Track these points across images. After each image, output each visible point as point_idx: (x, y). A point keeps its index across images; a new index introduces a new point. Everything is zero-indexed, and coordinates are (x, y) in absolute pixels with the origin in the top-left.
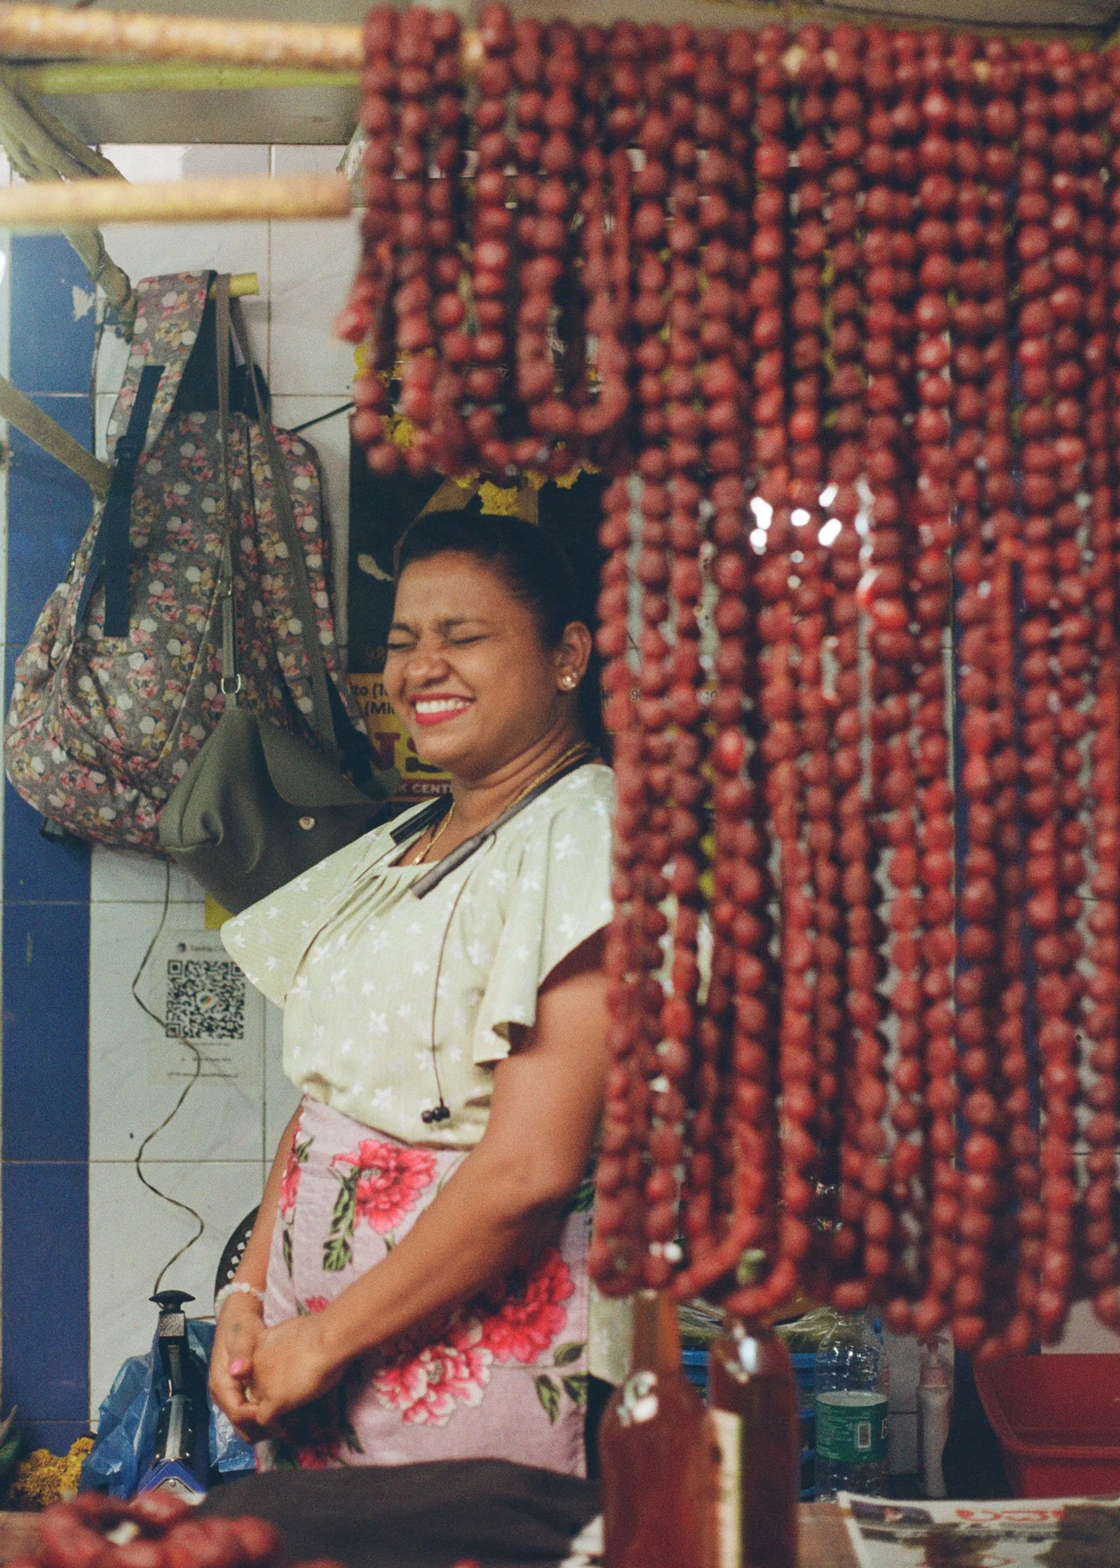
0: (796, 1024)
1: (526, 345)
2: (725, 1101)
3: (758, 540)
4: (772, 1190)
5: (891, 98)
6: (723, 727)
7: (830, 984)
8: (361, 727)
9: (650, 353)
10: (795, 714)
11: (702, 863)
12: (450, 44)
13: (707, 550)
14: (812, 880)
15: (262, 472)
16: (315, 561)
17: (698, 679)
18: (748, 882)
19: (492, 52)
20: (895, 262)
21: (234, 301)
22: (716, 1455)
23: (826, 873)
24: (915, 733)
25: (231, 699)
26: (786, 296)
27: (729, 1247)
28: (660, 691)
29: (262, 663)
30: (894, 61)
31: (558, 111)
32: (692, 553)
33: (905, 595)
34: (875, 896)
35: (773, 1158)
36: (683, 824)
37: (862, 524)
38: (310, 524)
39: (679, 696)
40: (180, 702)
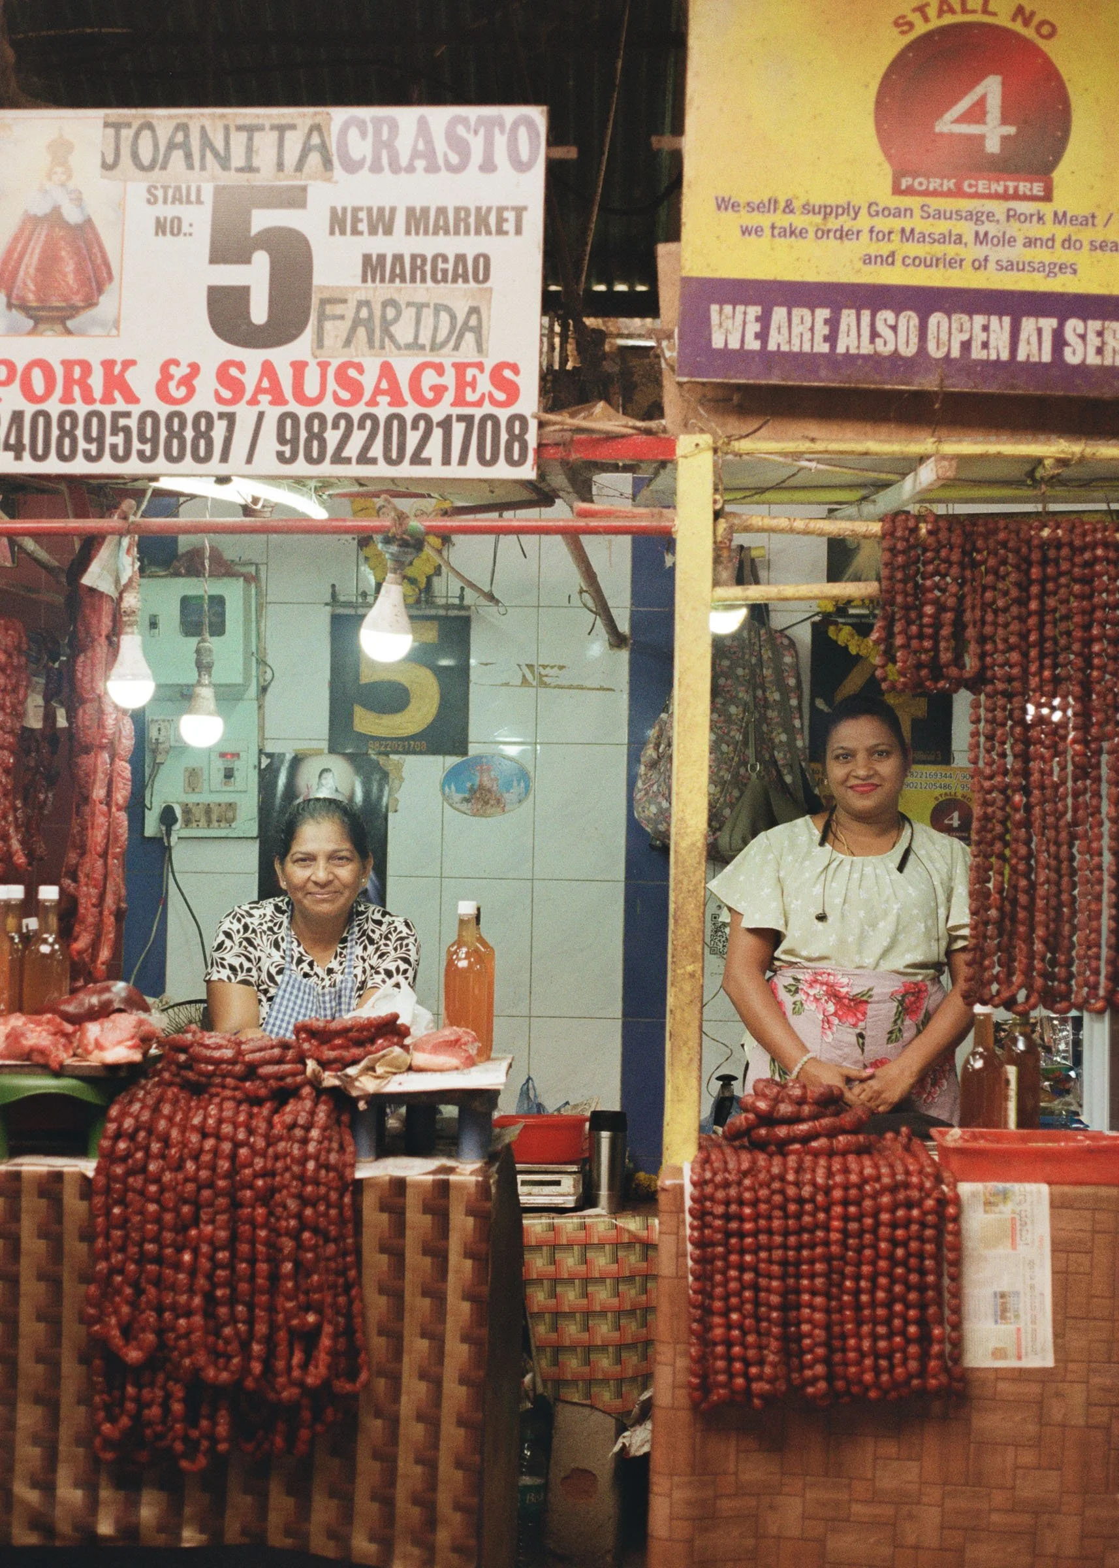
0: (1040, 903)
1: (943, 645)
2: (1013, 934)
3: (1029, 718)
4: (1030, 968)
5: (1082, 550)
6: (1014, 792)
7: (1054, 889)
8: (817, 791)
9: (989, 647)
10: (1042, 787)
11: (1006, 844)
12: (915, 530)
13: (1010, 723)
14: (1048, 851)
15: (767, 654)
16: (794, 702)
17: (1005, 773)
18: (1023, 851)
19: (930, 532)
20: (1083, 612)
21: (753, 560)
22: (1007, 1082)
23: (1053, 849)
24: (1089, 795)
25: (754, 775)
26: (1041, 625)
27: (1014, 988)
28: (991, 778)
29: (767, 757)
30: (1084, 534)
31: (955, 557)
32: (1004, 725)
33: (1085, 743)
34: (1072, 858)
35: (1031, 955)
36: (999, 829)
37: (1070, 713)
38: (792, 682)
39: (998, 779)
40: (728, 777)
